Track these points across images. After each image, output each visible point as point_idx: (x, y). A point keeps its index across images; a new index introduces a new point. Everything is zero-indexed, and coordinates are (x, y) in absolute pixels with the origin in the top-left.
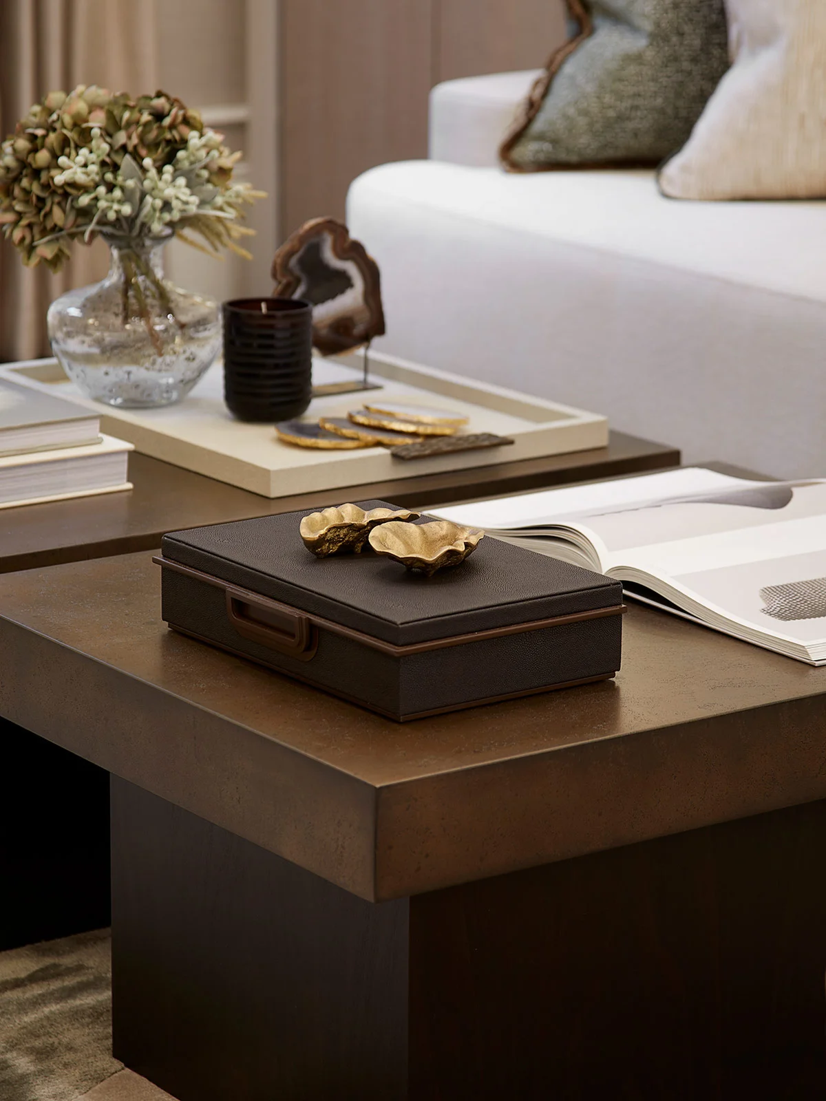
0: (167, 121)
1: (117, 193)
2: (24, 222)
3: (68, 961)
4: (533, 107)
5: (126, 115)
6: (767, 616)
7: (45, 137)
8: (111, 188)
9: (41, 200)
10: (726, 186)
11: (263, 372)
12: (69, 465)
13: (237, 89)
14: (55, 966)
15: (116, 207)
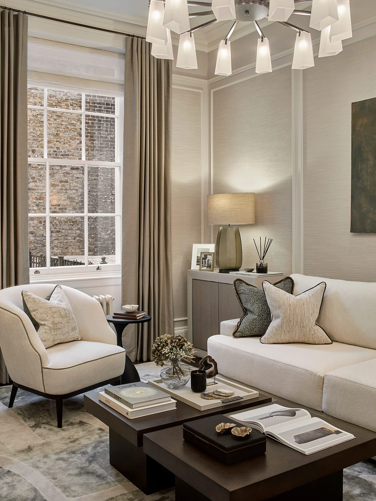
0: (181, 341)
1: (173, 354)
2: (156, 359)
3: (166, 496)
4: (238, 327)
5: (174, 340)
6: (296, 443)
7: (160, 344)
8: (171, 353)
9: (160, 355)
10: (272, 342)
11: (198, 384)
12: (166, 405)
13: (186, 314)
14: (164, 497)
15: (172, 356)
